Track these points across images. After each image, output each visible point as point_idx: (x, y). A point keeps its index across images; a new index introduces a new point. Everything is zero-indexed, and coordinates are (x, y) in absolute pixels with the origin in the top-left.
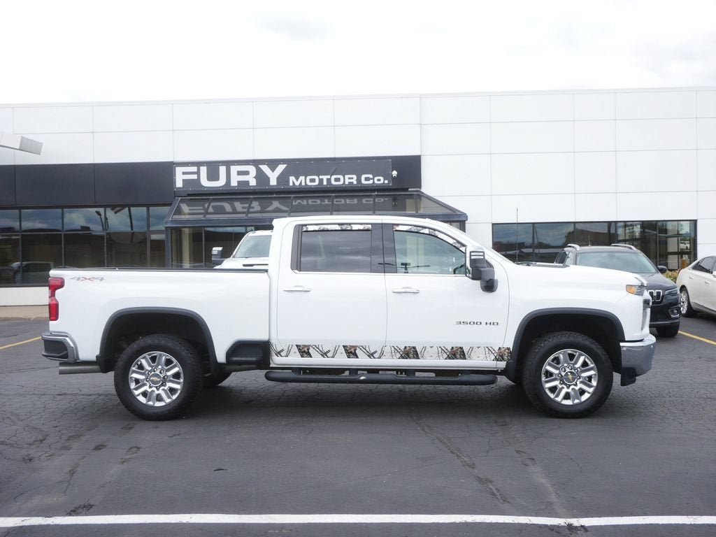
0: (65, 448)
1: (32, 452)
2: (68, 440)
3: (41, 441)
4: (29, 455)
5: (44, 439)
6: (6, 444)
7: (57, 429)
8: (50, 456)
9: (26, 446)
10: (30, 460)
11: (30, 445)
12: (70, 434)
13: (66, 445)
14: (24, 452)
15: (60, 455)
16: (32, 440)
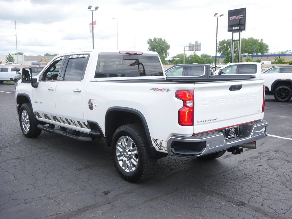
0: (261, 153)
1: (275, 155)
2: (258, 157)
3: (270, 159)
4: (276, 153)
5: (268, 159)
6: (286, 160)
7: (260, 164)
8: (268, 151)
9: (277, 158)
10: (276, 151)
11: (275, 158)
12: (255, 160)
13: (260, 155)
14: (278, 155)
15: (264, 151)
16: (274, 160)
